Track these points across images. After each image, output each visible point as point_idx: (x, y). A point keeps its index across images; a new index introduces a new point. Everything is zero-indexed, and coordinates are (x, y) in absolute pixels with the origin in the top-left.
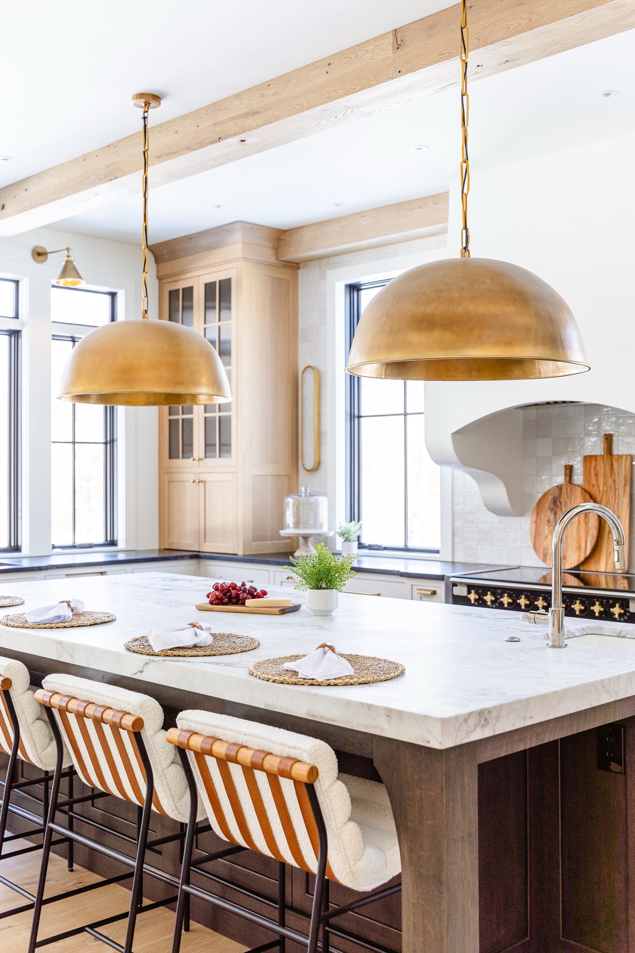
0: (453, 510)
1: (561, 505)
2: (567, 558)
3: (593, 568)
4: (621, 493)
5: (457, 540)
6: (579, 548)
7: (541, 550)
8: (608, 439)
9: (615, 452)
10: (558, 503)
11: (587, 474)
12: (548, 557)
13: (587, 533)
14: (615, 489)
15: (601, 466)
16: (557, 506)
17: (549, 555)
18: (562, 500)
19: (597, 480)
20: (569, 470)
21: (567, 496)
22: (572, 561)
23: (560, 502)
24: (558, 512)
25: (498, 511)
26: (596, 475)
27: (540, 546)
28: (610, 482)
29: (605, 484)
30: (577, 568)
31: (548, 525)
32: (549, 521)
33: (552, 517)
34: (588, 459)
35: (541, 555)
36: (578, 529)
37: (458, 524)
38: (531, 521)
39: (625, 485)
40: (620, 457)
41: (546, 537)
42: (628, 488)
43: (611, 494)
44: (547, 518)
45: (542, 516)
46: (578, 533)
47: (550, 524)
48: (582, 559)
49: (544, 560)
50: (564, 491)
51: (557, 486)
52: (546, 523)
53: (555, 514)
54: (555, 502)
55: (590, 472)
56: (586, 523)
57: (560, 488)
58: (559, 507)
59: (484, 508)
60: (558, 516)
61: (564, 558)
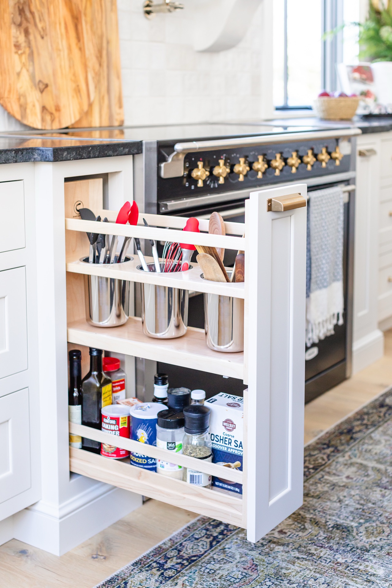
2: (63, 110)
6: (78, 90)
10: (28, 15)
12: (28, 111)
13: (85, 66)
16: (27, 19)
17: (29, 107)
18: (33, 9)
23: (32, 13)
24: (31, 31)
27: (10, 91)
31: (16, 53)
32: (17, 46)
33: (22, 39)
36: (70, 59)
41: (19, 74)
44: (13, 40)
46: (72, 66)
47: (20, 52)
52: (13, 49)
53: (27, 32)
54: (21, 11)
56: (80, 49)
58: (31, 20)
60: (31, 37)
61: (58, 109)
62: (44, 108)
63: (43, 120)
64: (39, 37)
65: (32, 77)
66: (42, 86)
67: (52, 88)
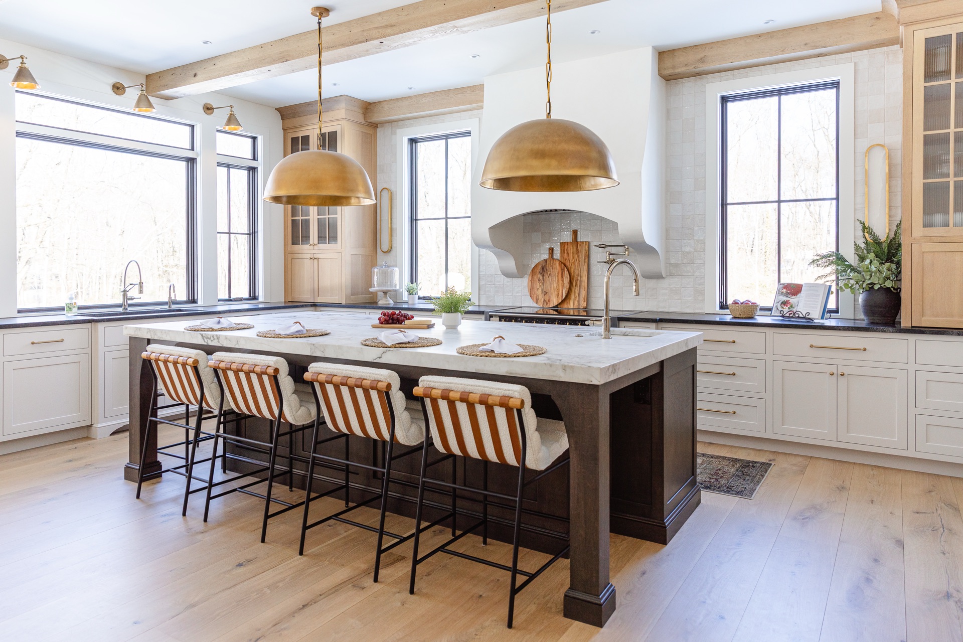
0: (479, 274)
1: (547, 270)
3: (566, 306)
4: (583, 263)
5: (482, 292)
6: (558, 295)
7: (535, 297)
8: (575, 232)
9: (579, 240)
10: (545, 270)
11: (562, 253)
12: (539, 302)
13: (563, 286)
14: (579, 261)
15: (571, 249)
16: (544, 272)
17: (540, 299)
19: (568, 256)
20: (551, 250)
21: (551, 265)
22: (554, 302)
23: (547, 269)
24: (545, 275)
25: (507, 275)
26: (568, 253)
27: (534, 295)
28: (576, 257)
29: (573, 258)
30: (557, 306)
31: (538, 282)
32: (539, 280)
33: (541, 278)
34: (563, 244)
35: (535, 300)
36: (557, 284)
37: (482, 283)
38: (528, 280)
39: (585, 259)
40: (582, 243)
41: (538, 289)
42: (586, 260)
43: (577, 264)
44: (538, 278)
45: (535, 277)
46: (557, 286)
47: (540, 282)
48: (560, 301)
49: (537, 303)
50: (549, 262)
51: (544, 260)
53: (543, 276)
54: (543, 269)
55: (564, 252)
57: (546, 261)
58: (546, 272)
59: (500, 273)
60: (545, 277)
61: (549, 301)
62: (544, 300)
63: (543, 304)
64: (547, 277)
65: (542, 290)
66: (545, 293)
67: (549, 294)
